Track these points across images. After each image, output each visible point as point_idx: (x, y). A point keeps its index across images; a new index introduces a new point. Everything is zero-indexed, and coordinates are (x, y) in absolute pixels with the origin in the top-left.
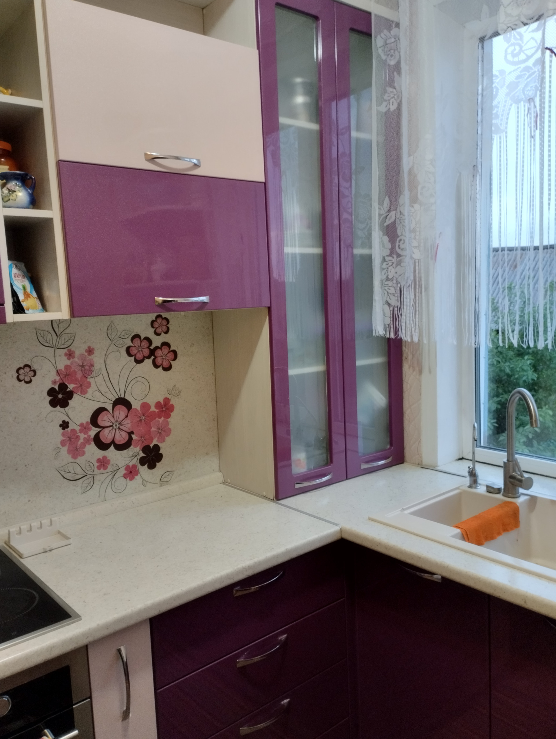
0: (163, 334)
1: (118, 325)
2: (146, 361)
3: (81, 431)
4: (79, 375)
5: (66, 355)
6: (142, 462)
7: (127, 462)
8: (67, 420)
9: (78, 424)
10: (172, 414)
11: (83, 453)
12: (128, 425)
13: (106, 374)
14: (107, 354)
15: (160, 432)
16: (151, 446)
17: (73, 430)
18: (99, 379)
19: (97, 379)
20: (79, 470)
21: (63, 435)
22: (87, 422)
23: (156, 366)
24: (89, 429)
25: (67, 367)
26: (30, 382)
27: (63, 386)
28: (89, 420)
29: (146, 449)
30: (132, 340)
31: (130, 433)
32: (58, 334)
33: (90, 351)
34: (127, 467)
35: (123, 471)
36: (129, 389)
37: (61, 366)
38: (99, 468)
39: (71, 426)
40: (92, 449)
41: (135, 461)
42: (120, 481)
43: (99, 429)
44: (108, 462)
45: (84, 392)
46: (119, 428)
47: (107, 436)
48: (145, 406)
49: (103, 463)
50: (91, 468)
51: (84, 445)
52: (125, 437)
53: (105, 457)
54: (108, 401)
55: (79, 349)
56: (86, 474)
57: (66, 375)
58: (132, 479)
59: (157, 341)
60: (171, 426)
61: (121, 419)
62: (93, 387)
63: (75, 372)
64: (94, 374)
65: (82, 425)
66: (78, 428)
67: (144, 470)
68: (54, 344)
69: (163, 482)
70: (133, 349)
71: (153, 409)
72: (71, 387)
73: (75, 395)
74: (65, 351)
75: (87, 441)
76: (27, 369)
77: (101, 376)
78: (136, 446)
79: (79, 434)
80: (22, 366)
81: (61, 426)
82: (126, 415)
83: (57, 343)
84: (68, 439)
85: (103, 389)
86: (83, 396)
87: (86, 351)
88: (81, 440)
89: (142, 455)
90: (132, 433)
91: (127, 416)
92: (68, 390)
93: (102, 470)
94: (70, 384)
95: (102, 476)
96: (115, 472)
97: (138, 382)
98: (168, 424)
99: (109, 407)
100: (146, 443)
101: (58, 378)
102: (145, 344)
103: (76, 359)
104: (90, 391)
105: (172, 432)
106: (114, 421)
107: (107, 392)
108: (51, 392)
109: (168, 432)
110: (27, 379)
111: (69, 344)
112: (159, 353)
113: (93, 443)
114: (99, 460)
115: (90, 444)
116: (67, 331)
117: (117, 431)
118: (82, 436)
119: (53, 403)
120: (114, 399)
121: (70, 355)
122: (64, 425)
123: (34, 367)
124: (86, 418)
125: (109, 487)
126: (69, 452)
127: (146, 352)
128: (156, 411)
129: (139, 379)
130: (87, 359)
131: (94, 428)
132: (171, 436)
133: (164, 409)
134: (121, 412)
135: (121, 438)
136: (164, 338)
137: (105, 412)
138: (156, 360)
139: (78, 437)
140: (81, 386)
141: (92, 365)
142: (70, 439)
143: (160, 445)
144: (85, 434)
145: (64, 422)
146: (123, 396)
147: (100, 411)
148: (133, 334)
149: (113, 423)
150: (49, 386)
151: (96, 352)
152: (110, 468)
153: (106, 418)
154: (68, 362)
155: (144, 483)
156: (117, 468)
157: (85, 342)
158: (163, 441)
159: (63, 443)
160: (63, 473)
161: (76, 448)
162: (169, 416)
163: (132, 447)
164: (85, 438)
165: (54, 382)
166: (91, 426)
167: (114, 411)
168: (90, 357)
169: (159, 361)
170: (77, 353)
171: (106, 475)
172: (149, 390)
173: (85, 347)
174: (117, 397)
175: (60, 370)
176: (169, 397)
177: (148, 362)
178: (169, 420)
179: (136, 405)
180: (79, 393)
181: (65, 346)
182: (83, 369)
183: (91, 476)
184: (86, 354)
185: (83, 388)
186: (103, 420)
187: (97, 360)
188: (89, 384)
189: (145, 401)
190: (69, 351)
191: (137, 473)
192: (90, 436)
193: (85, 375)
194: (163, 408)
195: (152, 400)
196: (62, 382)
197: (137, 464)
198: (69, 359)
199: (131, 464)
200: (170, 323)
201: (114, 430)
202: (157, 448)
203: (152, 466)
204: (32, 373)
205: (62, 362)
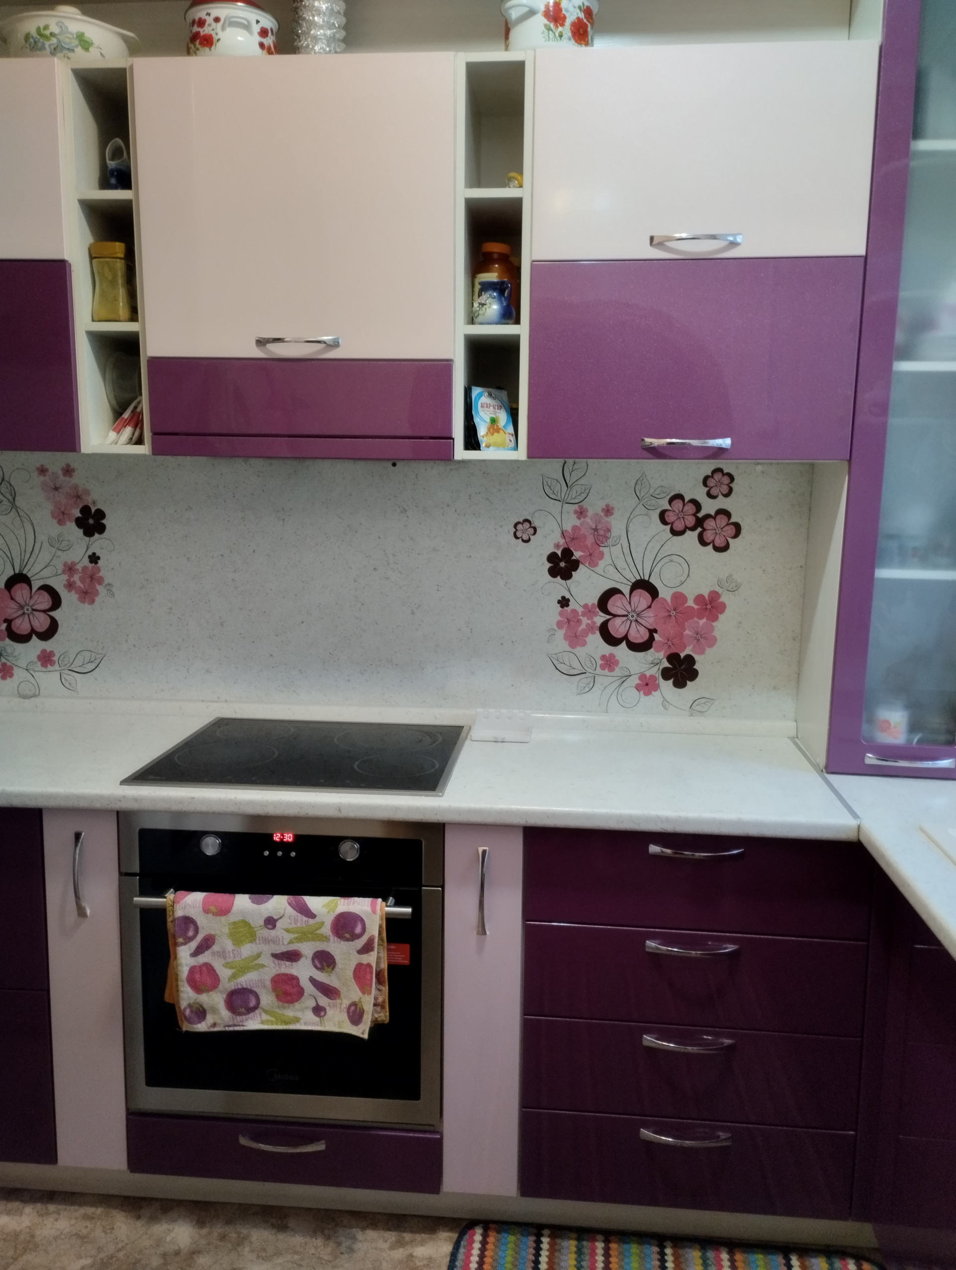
0: (721, 497)
1: (652, 478)
2: (689, 533)
3: (584, 615)
4: (590, 541)
5: (576, 512)
6: (666, 674)
7: (643, 670)
8: (568, 596)
9: (582, 604)
10: (721, 617)
11: (584, 644)
12: (649, 618)
13: (626, 545)
14: (632, 517)
15: (698, 638)
16: (682, 655)
17: (574, 611)
18: (616, 550)
19: (612, 549)
20: (576, 664)
21: (561, 614)
22: (593, 604)
23: (703, 542)
24: (596, 615)
25: (575, 528)
26: (528, 541)
27: (567, 553)
28: (596, 603)
29: (673, 658)
30: (671, 501)
31: (652, 632)
32: (569, 485)
33: (608, 511)
34: (642, 677)
35: (635, 680)
36: (657, 570)
37: (568, 527)
38: (603, 667)
39: (573, 605)
40: (595, 640)
41: (656, 671)
42: (630, 693)
43: (608, 617)
44: (616, 663)
45: (593, 564)
46: (636, 621)
47: (618, 628)
48: (679, 598)
49: (609, 663)
50: (593, 665)
51: (585, 633)
52: (646, 636)
53: (612, 656)
54: (625, 581)
55: (595, 506)
56: (585, 672)
57: (573, 539)
58: (647, 693)
59: (709, 507)
60: (716, 633)
61: (639, 609)
62: (606, 560)
63: (585, 537)
64: (610, 542)
65: (585, 606)
66: (580, 610)
67: (667, 686)
68: (563, 497)
69: (693, 709)
70: (671, 514)
71: (690, 603)
72: (577, 554)
73: (581, 566)
74: (576, 507)
75: (590, 629)
76: (527, 525)
77: (619, 546)
78: (658, 651)
79: (581, 618)
80: (521, 521)
81: (559, 602)
82: (649, 604)
83: (567, 496)
84: (566, 620)
85: (621, 564)
86: (592, 569)
87: (603, 510)
88: (583, 626)
89: (666, 664)
90: (655, 631)
91: (650, 607)
92: (574, 558)
93: (606, 672)
94: (576, 551)
95: (605, 679)
96: (624, 679)
97: (671, 561)
98: (712, 629)
99: (626, 590)
100: (674, 650)
101: (562, 541)
102: (690, 508)
103: (588, 520)
104: (602, 563)
105: (718, 643)
106: (630, 610)
107: (625, 569)
108: (552, 558)
109: (712, 641)
110: (525, 537)
111: (581, 498)
112: (709, 524)
113: (598, 633)
114: (603, 657)
115: (594, 633)
116: (580, 482)
117: (633, 623)
118: (585, 621)
119: (553, 572)
120: (633, 580)
121: (581, 513)
122: (564, 602)
123: (536, 523)
124: (594, 599)
125: (614, 697)
126: (566, 637)
127: (691, 521)
128: (696, 607)
129: (674, 557)
130: (603, 521)
131: (601, 614)
132: (715, 648)
133: (709, 607)
134: (642, 599)
135: (639, 635)
136: (721, 503)
137: (618, 596)
138: (704, 533)
139: (579, 622)
140: (591, 555)
141: (609, 530)
142: (569, 621)
143: (696, 657)
144: (588, 619)
145: (563, 598)
146: (646, 578)
147: (612, 592)
148: (673, 494)
149: (629, 612)
150: (551, 549)
151: (617, 513)
152: (617, 672)
153: (619, 604)
154: (577, 523)
155: (665, 703)
156: (627, 673)
157: (603, 498)
158: (702, 652)
159: (560, 625)
160: (556, 662)
161: (576, 634)
162: (716, 618)
163: (652, 650)
164: (588, 625)
165: (557, 546)
166: (598, 610)
167: (632, 597)
168: (607, 519)
169: (708, 536)
170: (590, 513)
171: (611, 679)
172: (688, 576)
173: (601, 505)
174: (638, 578)
175: (566, 531)
176: (718, 589)
177: (692, 537)
178: (714, 624)
179: (665, 593)
180: (587, 565)
181: (577, 501)
182: (596, 533)
183: (591, 675)
184: (603, 514)
185: (593, 558)
186: (615, 605)
187: (617, 525)
188: (602, 555)
189: (679, 590)
190: (581, 507)
191: (656, 687)
192: (594, 623)
193: (598, 542)
194: (706, 605)
195: (691, 591)
196: (566, 546)
197: (657, 675)
198: (579, 518)
199: (648, 674)
200: (735, 481)
201: (629, 622)
202: (690, 660)
203: (680, 684)
204: (531, 531)
205: (570, 522)
